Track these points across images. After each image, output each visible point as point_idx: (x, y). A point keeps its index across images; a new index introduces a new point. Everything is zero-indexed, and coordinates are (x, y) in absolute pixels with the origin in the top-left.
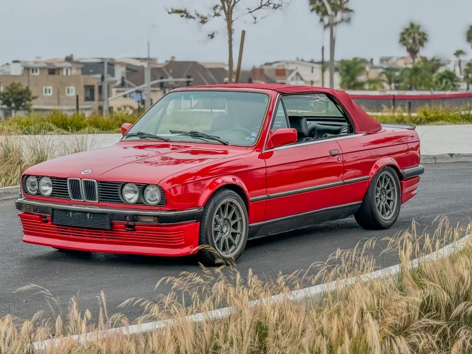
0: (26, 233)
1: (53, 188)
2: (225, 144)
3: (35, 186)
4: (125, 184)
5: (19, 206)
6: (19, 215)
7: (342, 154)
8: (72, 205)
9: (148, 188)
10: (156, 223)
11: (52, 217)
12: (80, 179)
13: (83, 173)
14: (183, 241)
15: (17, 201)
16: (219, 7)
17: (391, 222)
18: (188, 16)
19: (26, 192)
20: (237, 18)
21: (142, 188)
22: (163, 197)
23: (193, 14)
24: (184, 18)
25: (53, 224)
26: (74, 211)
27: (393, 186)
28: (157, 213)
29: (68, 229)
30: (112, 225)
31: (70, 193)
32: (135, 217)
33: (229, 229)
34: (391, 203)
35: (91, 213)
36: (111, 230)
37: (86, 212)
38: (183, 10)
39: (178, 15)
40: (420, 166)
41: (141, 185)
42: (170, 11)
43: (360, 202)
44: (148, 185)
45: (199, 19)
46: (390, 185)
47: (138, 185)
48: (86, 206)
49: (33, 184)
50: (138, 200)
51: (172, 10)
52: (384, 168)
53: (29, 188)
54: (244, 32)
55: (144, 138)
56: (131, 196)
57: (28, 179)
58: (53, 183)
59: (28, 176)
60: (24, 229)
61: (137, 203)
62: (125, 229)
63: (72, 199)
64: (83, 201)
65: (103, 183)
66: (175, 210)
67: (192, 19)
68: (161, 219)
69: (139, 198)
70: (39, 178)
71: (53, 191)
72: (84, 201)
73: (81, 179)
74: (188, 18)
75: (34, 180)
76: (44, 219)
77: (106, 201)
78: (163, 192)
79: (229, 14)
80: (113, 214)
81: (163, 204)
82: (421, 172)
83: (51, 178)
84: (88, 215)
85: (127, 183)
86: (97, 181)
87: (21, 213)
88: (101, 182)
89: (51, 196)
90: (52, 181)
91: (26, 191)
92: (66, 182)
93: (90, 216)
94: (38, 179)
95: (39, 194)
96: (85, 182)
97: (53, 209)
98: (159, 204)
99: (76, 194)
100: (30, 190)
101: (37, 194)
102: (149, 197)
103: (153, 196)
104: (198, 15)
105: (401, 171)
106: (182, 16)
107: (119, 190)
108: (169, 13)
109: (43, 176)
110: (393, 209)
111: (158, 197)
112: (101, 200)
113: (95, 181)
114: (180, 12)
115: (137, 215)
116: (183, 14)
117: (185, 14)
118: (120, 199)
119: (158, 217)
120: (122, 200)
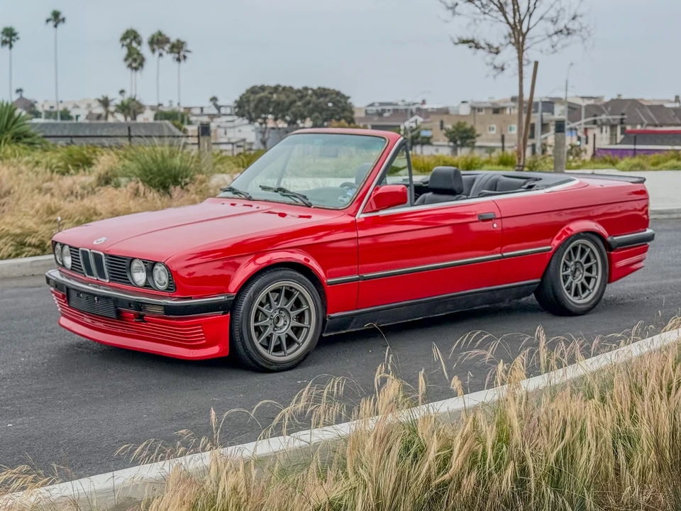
1: (72, 260)
2: (307, 206)
4: (132, 260)
7: (501, 218)
9: (156, 267)
10: (163, 314)
11: (68, 298)
13: (95, 243)
14: (204, 340)
17: (589, 306)
18: (477, 47)
21: (150, 266)
22: (171, 281)
23: (482, 44)
24: (472, 49)
25: (69, 307)
26: (83, 292)
27: (595, 258)
28: (163, 301)
30: (118, 313)
31: (83, 267)
32: (139, 306)
33: (288, 322)
34: (593, 281)
35: (99, 296)
36: (121, 319)
37: (95, 295)
38: (471, 39)
39: (465, 46)
40: (649, 231)
42: (457, 41)
43: (539, 280)
44: (156, 262)
46: (592, 256)
47: (145, 262)
49: (60, 252)
50: (145, 282)
51: (459, 40)
52: (579, 235)
54: (536, 63)
56: (140, 277)
57: (56, 246)
58: (71, 253)
59: (56, 243)
61: (145, 285)
62: (134, 319)
63: (87, 276)
64: (96, 278)
65: (112, 258)
66: (190, 298)
67: (481, 50)
68: (169, 310)
69: (147, 279)
70: (62, 246)
71: (72, 263)
73: (90, 250)
77: (117, 281)
78: (172, 274)
80: (117, 300)
81: (172, 290)
82: (651, 238)
83: (70, 247)
84: (96, 298)
85: (134, 259)
86: (104, 253)
88: (111, 256)
89: (70, 270)
90: (71, 251)
92: (79, 253)
93: (98, 299)
94: (61, 248)
95: (64, 265)
96: (94, 254)
97: (67, 288)
98: (167, 289)
99: (89, 269)
102: (157, 279)
103: (161, 278)
104: (488, 45)
105: (609, 239)
106: (470, 47)
107: (127, 268)
108: (456, 44)
109: (64, 244)
110: (593, 289)
112: (111, 280)
113: (102, 254)
114: (469, 42)
117: (472, 43)
118: (128, 279)
119: (164, 306)
120: (131, 281)
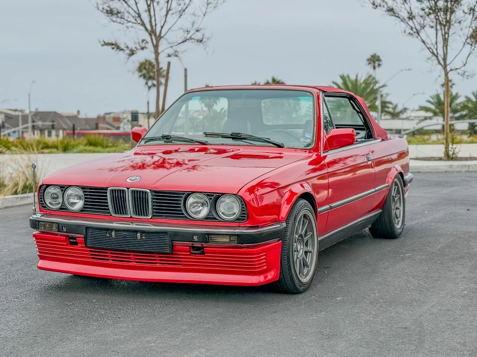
0: (42, 258)
1: (86, 201)
2: (279, 146)
3: (57, 198)
4: (190, 194)
5: (35, 224)
6: (34, 236)
7: (374, 160)
8: (112, 222)
9: (222, 199)
10: (235, 244)
11: (86, 238)
12: (126, 189)
14: (265, 266)
15: (31, 218)
16: (145, 41)
17: (401, 230)
18: (118, 48)
19: (45, 207)
20: (162, 51)
21: (215, 198)
22: (244, 211)
23: (122, 46)
24: (114, 50)
25: (86, 247)
26: (117, 230)
27: (399, 193)
28: (237, 231)
29: (107, 253)
30: (173, 246)
31: (110, 207)
32: (206, 237)
33: (302, 247)
34: (398, 211)
35: (143, 232)
36: (172, 254)
37: (136, 231)
38: (114, 42)
39: (109, 47)
41: (213, 196)
42: (103, 43)
43: (380, 211)
44: (223, 194)
45: (128, 52)
46: (397, 193)
47: (209, 195)
48: (132, 223)
49: (55, 196)
50: (208, 215)
51: (105, 42)
52: (397, 175)
53: (48, 201)
54: (169, 63)
55: (171, 142)
57: (48, 190)
58: (85, 195)
59: (48, 186)
60: (40, 252)
61: (207, 218)
62: (190, 251)
63: (114, 215)
64: (129, 216)
67: (122, 52)
68: (242, 238)
69: (210, 212)
70: (63, 188)
71: (85, 204)
72: (131, 217)
73: (128, 189)
74: (119, 50)
75: (57, 191)
76: (71, 240)
77: (163, 216)
78: (244, 203)
79: (156, 47)
80: (176, 234)
81: (245, 219)
83: (83, 188)
84: (139, 235)
85: (193, 192)
86: (150, 190)
87: (36, 232)
88: (156, 192)
89: (82, 211)
90: (84, 192)
91: (45, 205)
92: (106, 193)
93: (141, 236)
94: (62, 190)
95: (63, 208)
96: (134, 192)
97: (87, 228)
98: (238, 219)
99: (120, 208)
100: (50, 203)
101: (61, 209)
102: (223, 211)
103: (229, 208)
104: (127, 47)
106: (113, 48)
107: (182, 202)
108: (102, 45)
109: (70, 186)
111: (236, 209)
112: (154, 216)
113: (149, 191)
114: (112, 44)
115: (209, 234)
116: (113, 46)
117: (115, 46)
118: (183, 214)
119: (238, 235)
120: (186, 215)
